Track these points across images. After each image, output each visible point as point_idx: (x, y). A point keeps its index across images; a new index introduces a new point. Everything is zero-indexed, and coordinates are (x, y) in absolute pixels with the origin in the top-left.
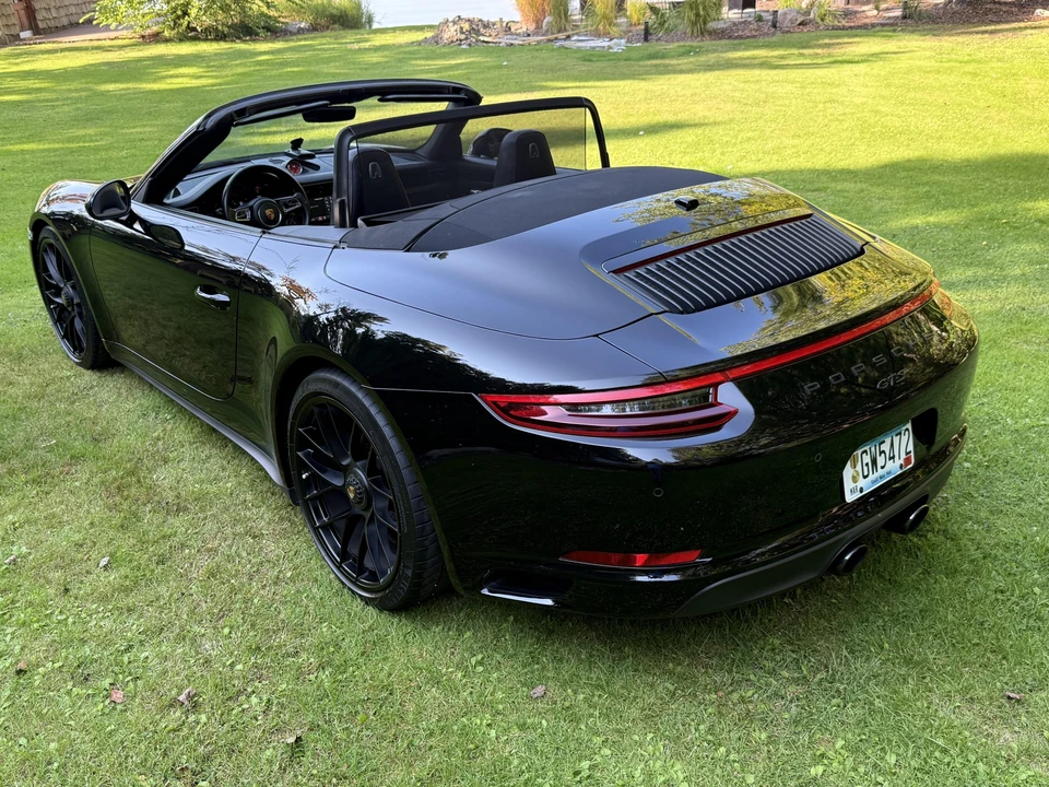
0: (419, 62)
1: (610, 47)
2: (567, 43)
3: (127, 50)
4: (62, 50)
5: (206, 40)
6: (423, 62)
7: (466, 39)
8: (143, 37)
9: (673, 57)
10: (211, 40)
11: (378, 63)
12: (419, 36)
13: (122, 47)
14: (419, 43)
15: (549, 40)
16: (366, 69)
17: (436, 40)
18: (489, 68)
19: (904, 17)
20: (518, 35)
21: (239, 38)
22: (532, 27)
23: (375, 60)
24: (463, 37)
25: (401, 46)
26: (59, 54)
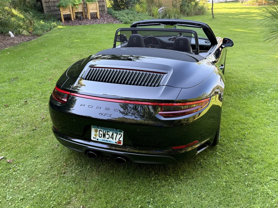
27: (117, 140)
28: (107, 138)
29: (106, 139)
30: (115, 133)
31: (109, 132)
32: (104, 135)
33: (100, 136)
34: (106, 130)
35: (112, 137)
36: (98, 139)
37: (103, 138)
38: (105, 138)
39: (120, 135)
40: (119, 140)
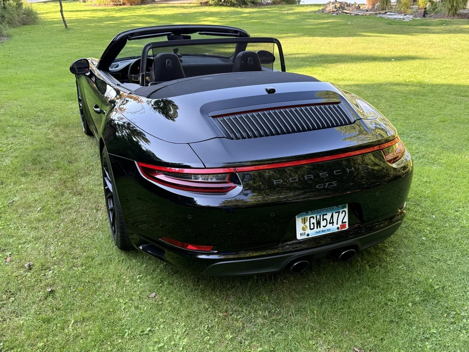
0: (310, 20)
1: (404, 19)
2: (384, 16)
3: (193, 8)
4: (168, 7)
5: (226, 6)
6: (312, 21)
7: (337, 11)
8: (201, 3)
10: (228, 6)
11: (292, 20)
12: (316, 9)
13: (191, 7)
14: (315, 12)
15: (376, 14)
16: (285, 22)
17: (323, 11)
18: (340, 25)
20: (362, 10)
21: (240, 6)
22: (370, 7)
23: (291, 18)
24: (336, 10)
25: (307, 13)
26: (166, 9)
27: (340, 223)
28: (324, 226)
29: (322, 228)
30: (336, 213)
31: (326, 214)
32: (319, 223)
33: (312, 227)
34: (320, 214)
35: (331, 222)
36: (308, 235)
37: (317, 228)
38: (320, 228)
39: (344, 213)
40: (342, 223)
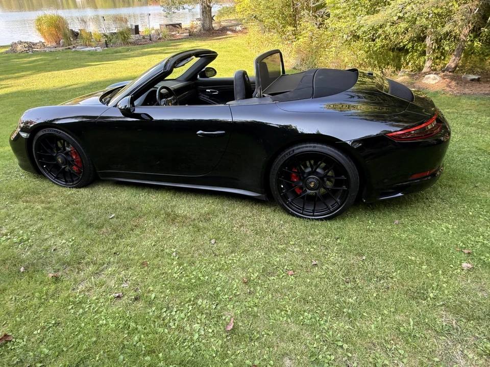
1: (96, 50)
2: (76, 49)
7: (29, 50)
9: (123, 52)
17: (14, 51)
19: (190, 35)
20: (51, 47)
22: (54, 44)
24: (26, 49)
